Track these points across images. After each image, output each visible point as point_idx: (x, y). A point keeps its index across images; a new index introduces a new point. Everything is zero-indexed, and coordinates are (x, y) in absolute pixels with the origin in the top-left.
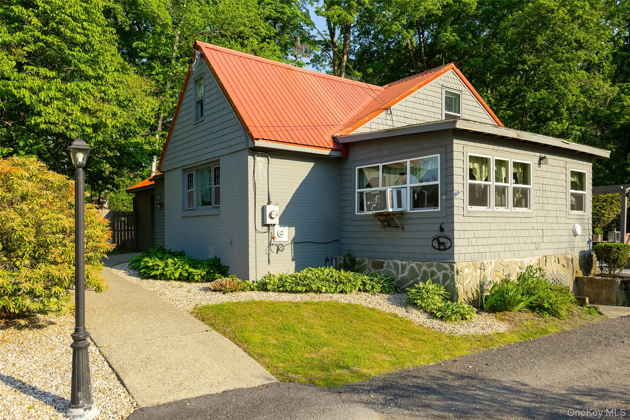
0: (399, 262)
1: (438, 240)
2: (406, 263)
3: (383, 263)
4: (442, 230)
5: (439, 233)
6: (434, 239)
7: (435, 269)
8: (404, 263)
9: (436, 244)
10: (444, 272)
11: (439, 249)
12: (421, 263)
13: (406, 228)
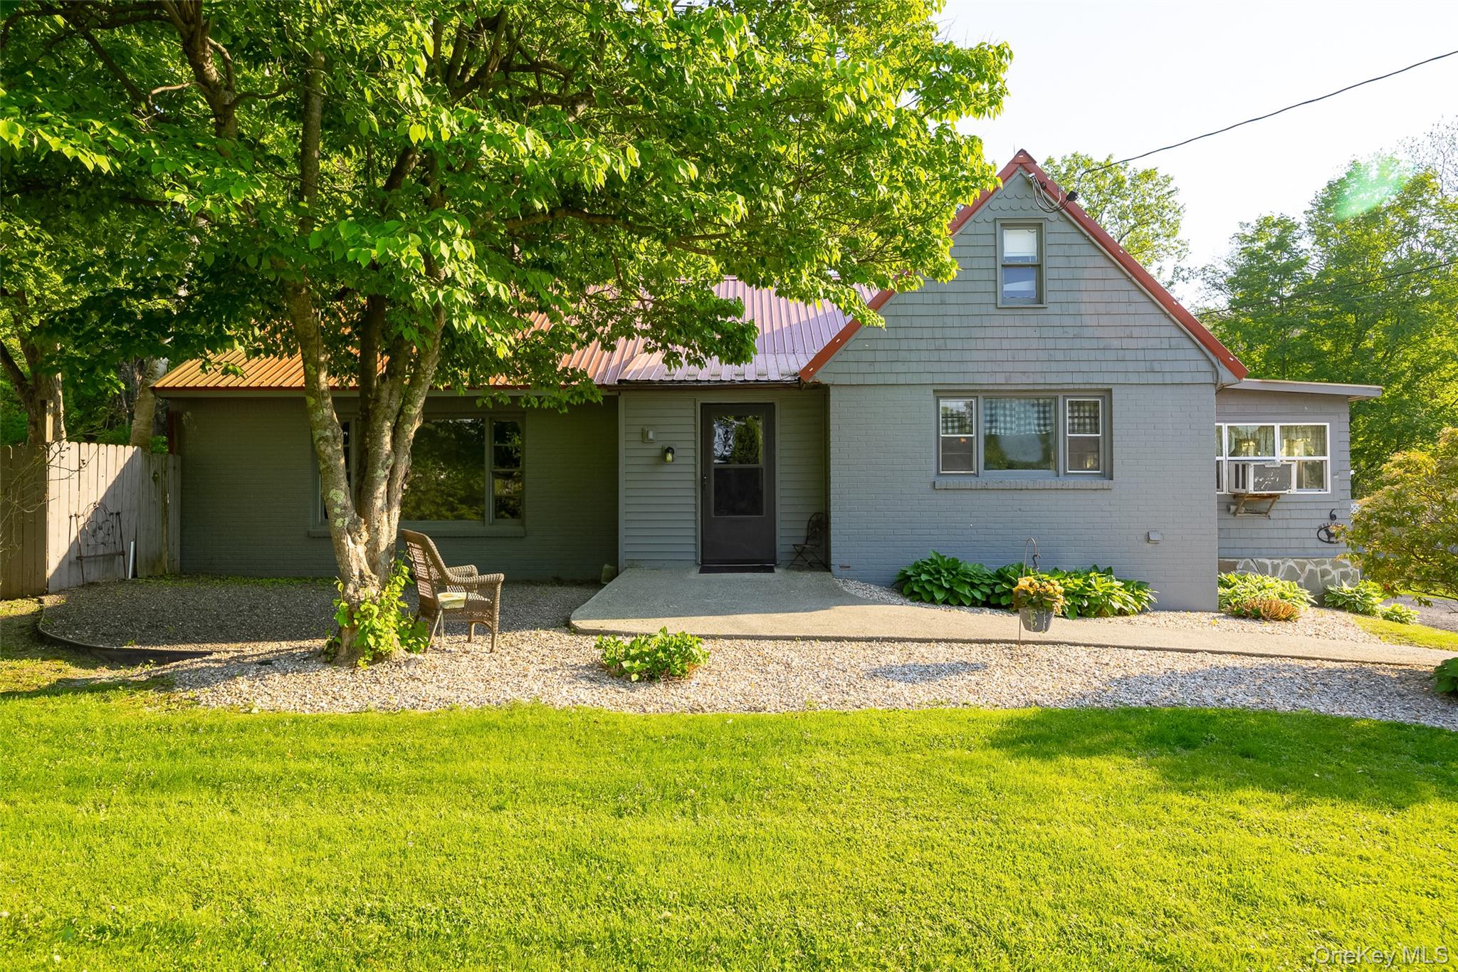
0: (1268, 562)
1: (1327, 531)
2: (1280, 561)
3: (1235, 564)
4: (1333, 517)
5: (1327, 522)
6: (1321, 529)
7: (1328, 567)
8: (1276, 562)
9: (1323, 535)
10: (1341, 570)
11: (1329, 542)
12: (1305, 561)
13: (1272, 514)
